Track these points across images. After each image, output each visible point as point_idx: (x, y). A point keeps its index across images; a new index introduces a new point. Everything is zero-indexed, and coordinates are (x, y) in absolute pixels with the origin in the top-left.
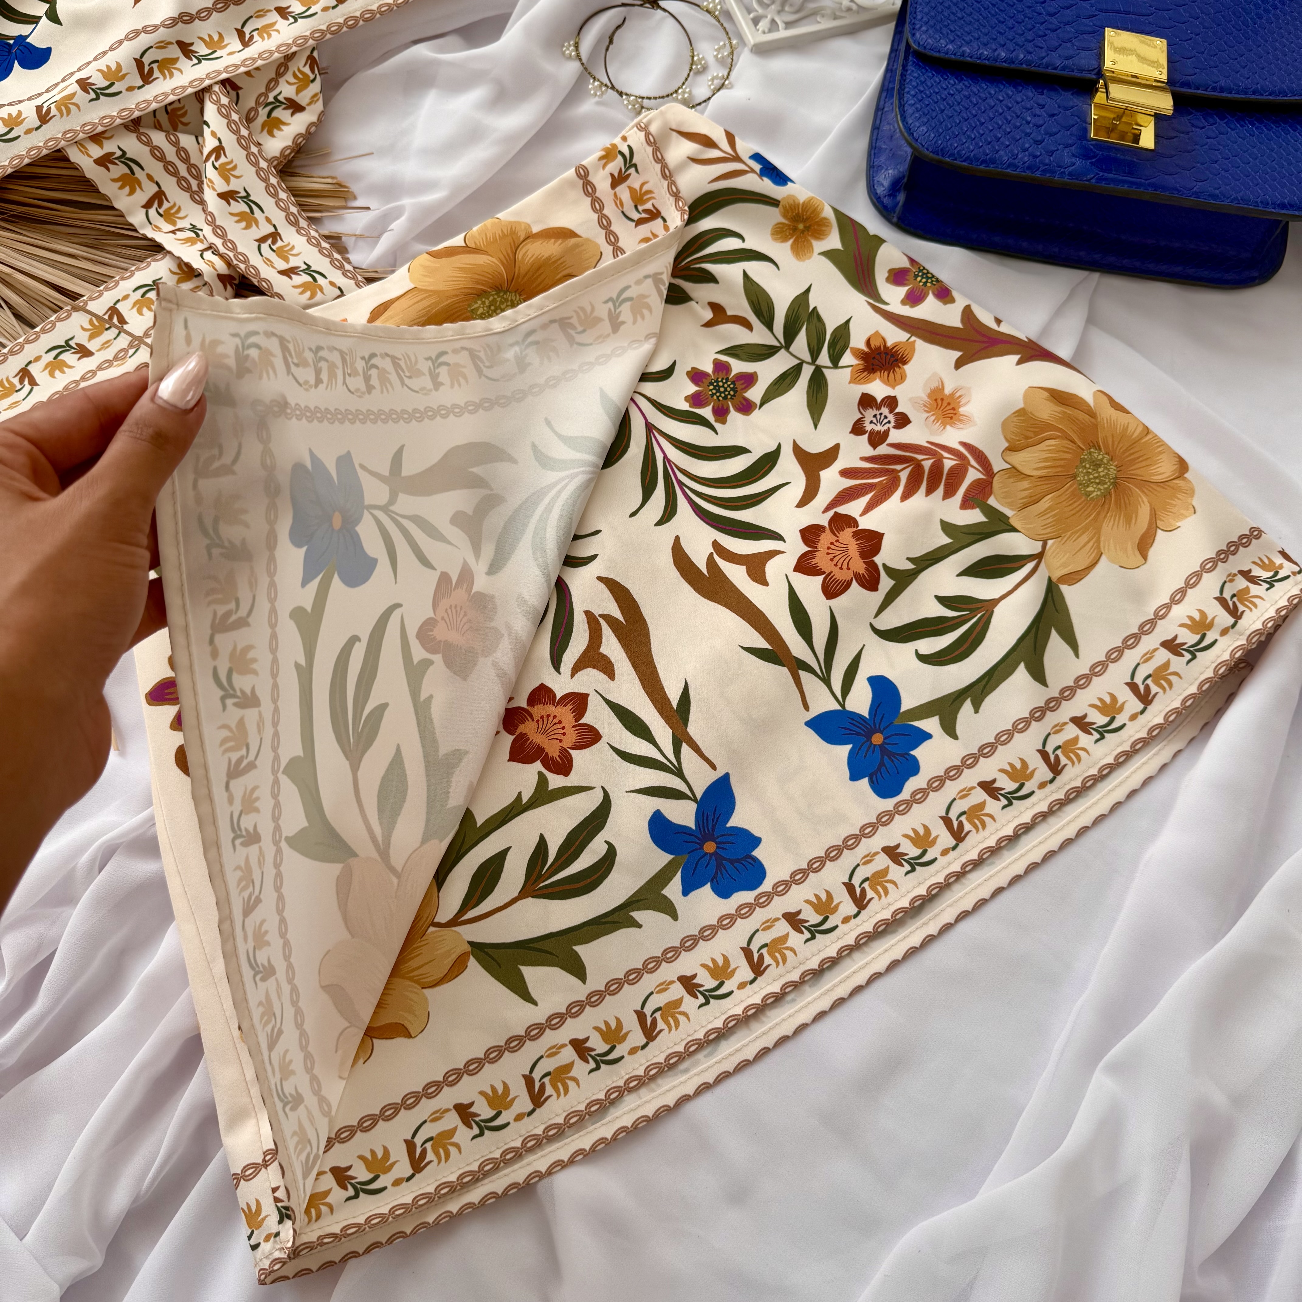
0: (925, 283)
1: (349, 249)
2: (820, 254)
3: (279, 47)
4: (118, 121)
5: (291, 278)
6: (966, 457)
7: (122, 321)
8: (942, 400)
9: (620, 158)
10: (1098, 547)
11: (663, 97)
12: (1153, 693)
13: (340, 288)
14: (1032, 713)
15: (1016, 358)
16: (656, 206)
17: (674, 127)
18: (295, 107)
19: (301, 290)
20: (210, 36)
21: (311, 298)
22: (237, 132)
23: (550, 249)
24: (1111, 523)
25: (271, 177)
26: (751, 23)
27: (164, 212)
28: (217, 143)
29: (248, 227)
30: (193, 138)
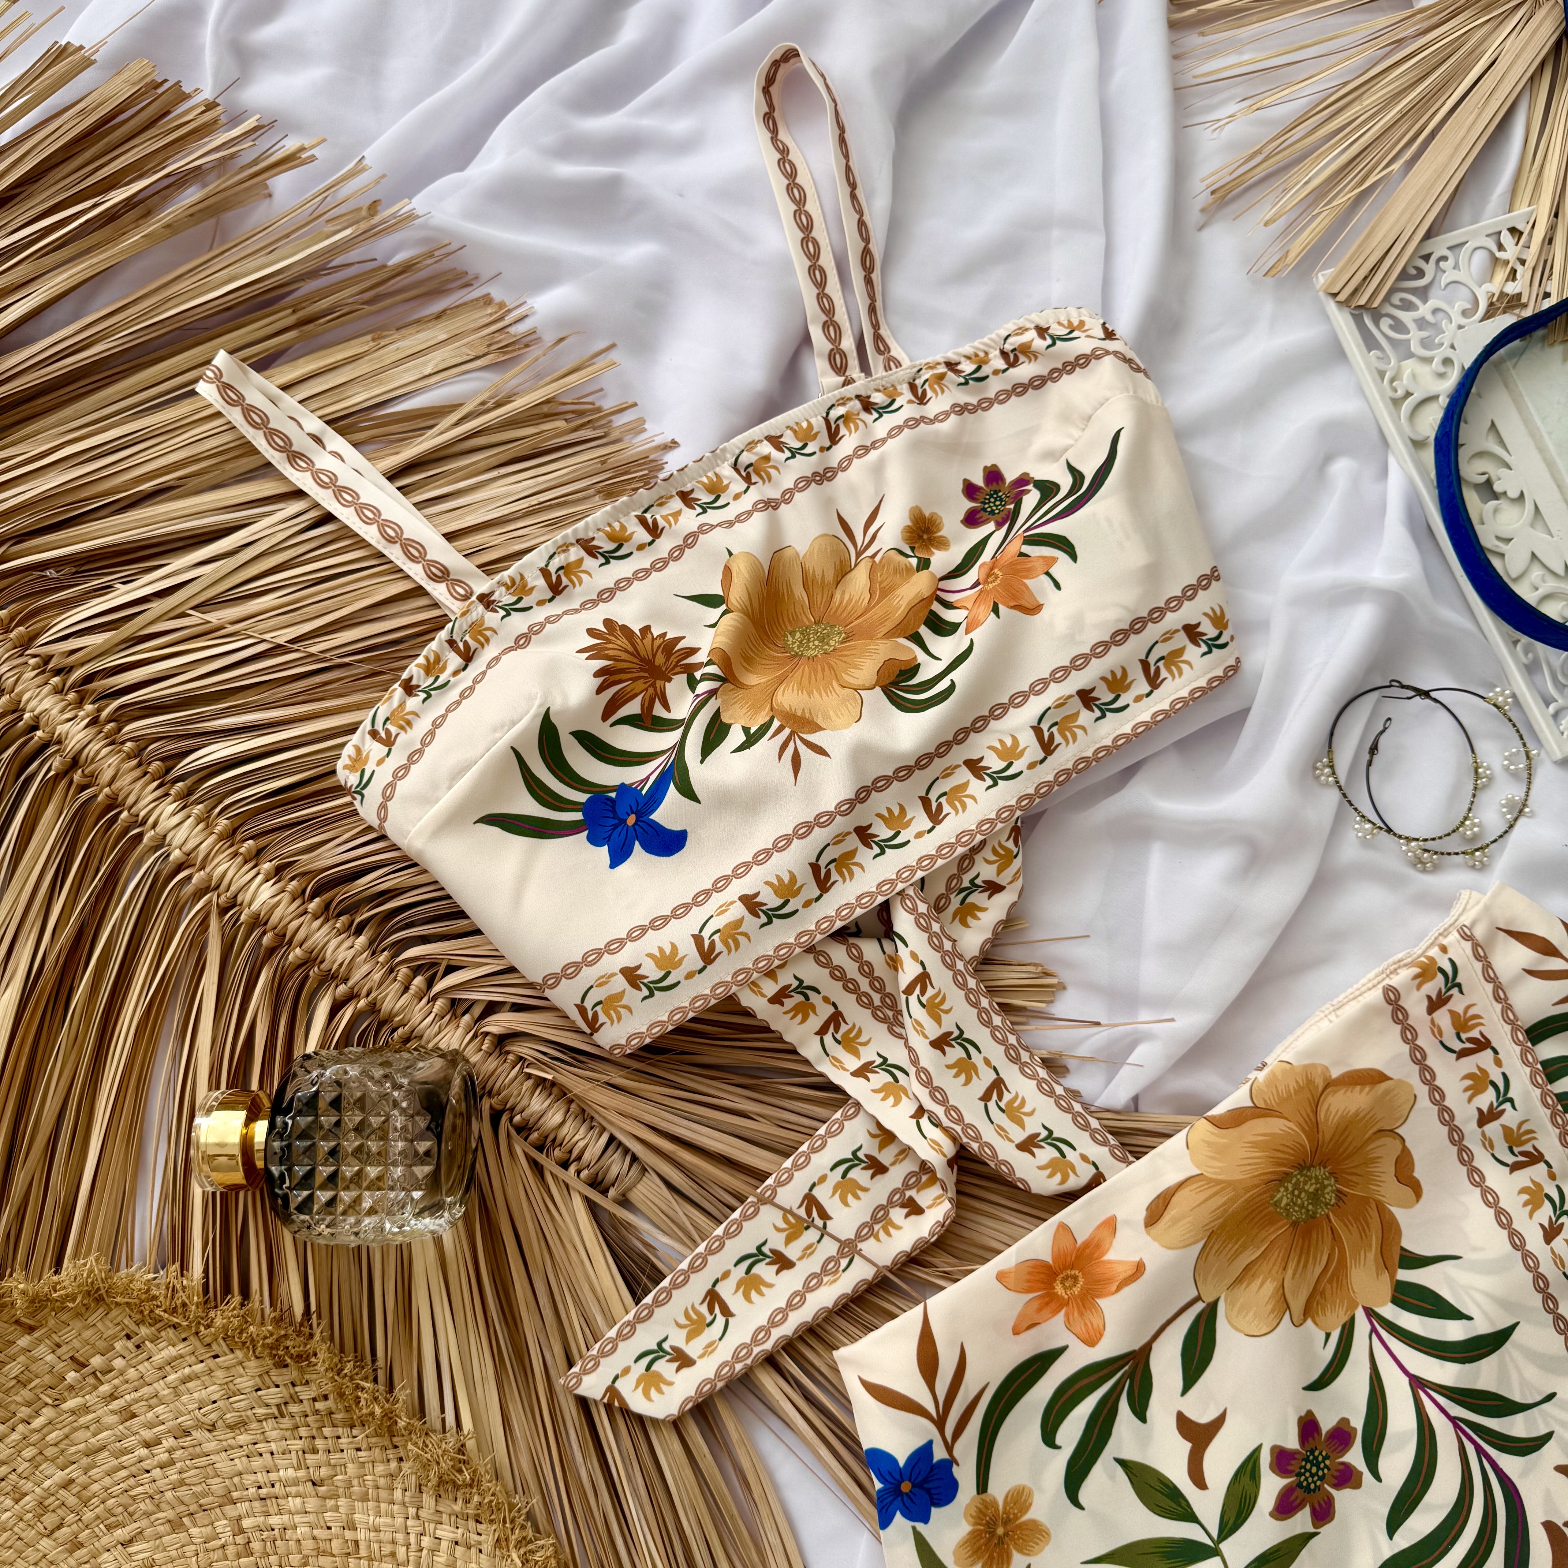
3: (980, 824)
4: (798, 950)
5: (1032, 1153)
7: (824, 1215)
9: (1440, 976)
13: (1095, 1165)
16: (1485, 1034)
17: (1501, 925)
18: (994, 888)
19: (1048, 1172)
20: (890, 811)
21: (1062, 1182)
22: (939, 948)
23: (1357, 1100)
25: (981, 997)
26: (1550, 720)
27: (843, 1037)
28: (920, 970)
29: (968, 1082)
30: (876, 943)
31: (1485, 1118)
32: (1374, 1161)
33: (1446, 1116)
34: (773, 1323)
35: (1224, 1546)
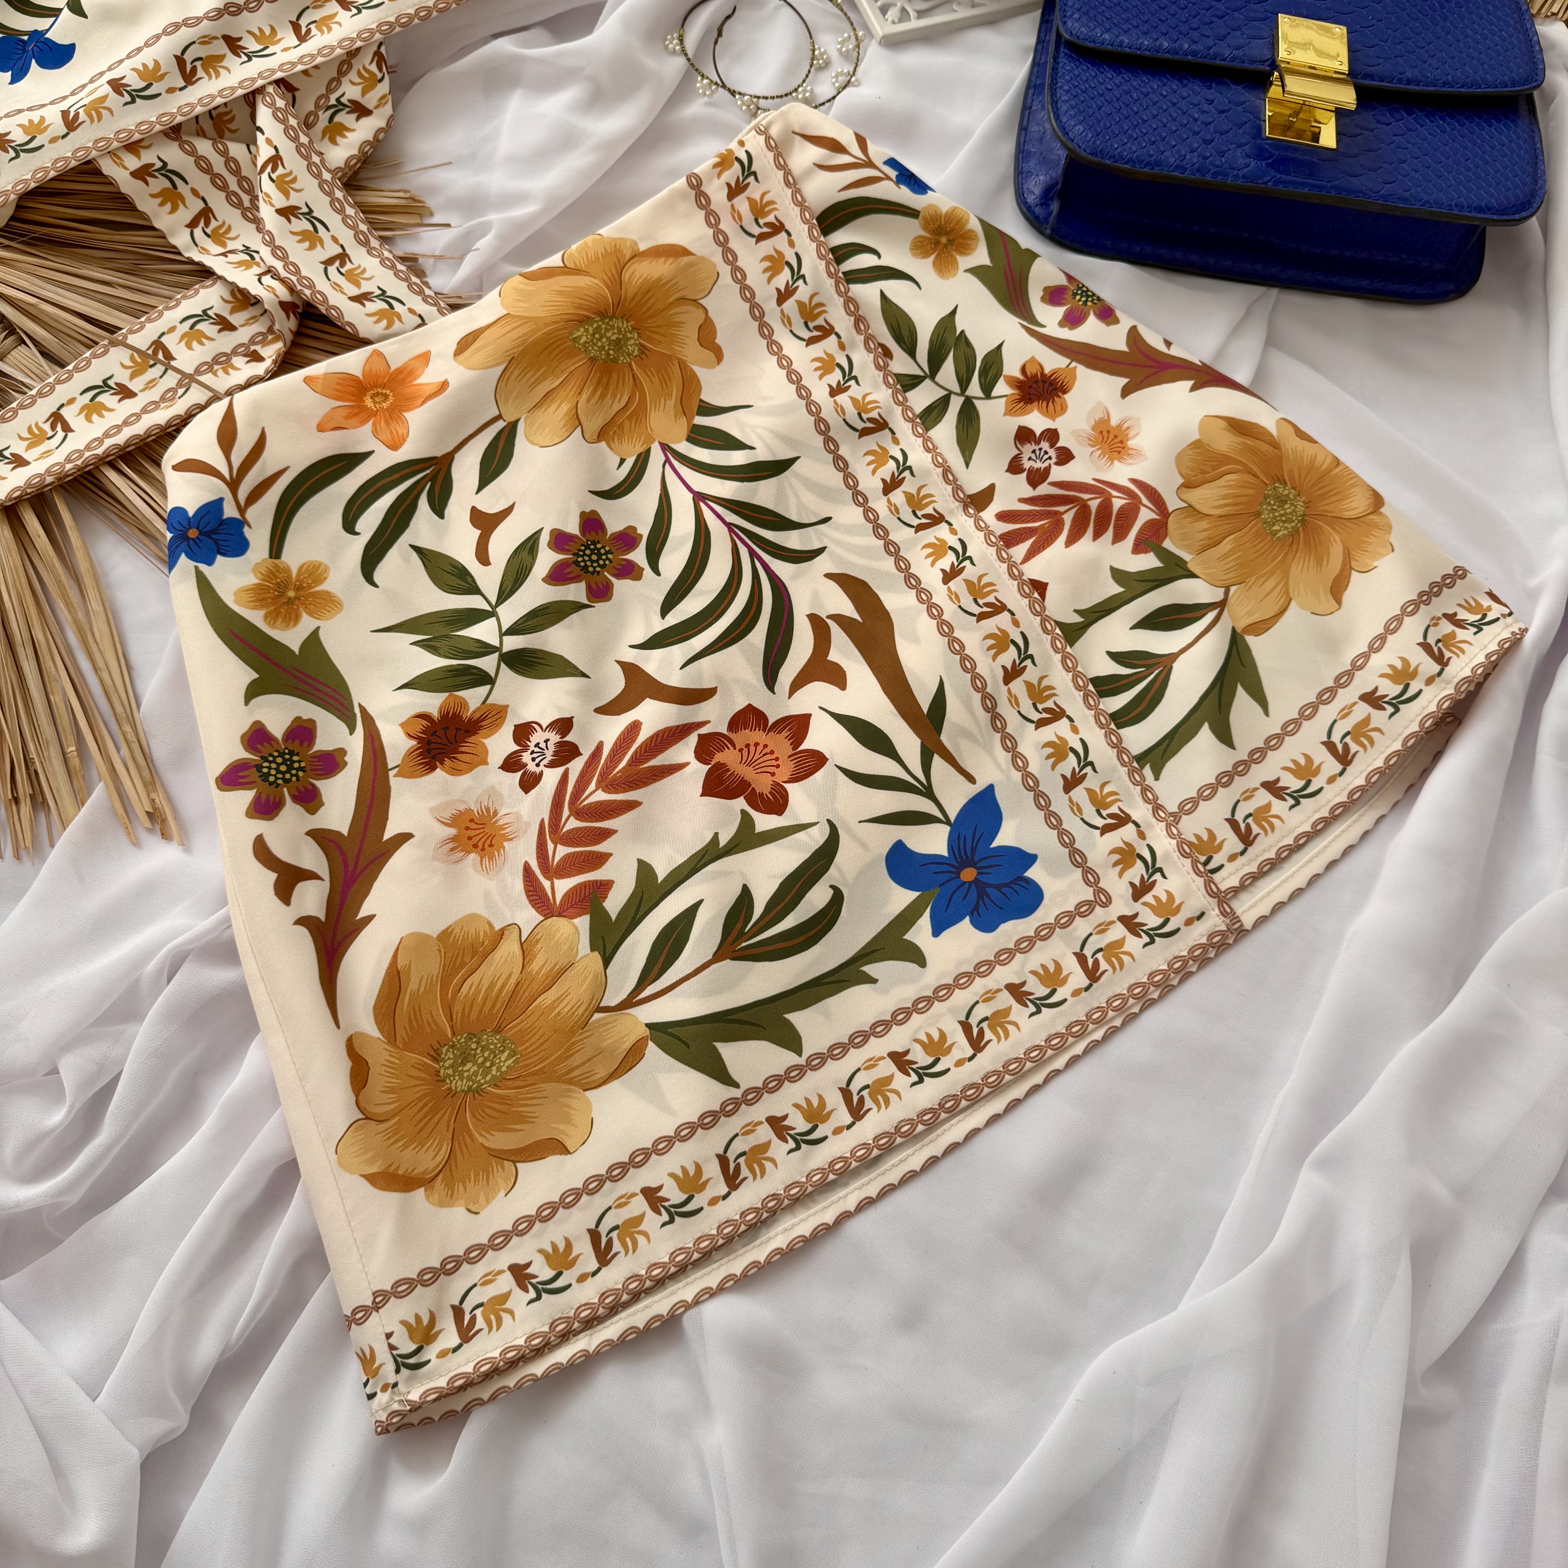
0: (1085, 303)
1: (427, 273)
2: (966, 271)
3: (341, 42)
4: (158, 128)
5: (364, 305)
6: (1137, 495)
7: (169, 356)
8: (1108, 432)
9: (737, 165)
10: (1287, 592)
11: (781, 97)
12: (1352, 751)
13: (420, 316)
14: (1218, 778)
15: (1189, 384)
16: (780, 218)
17: (797, 130)
18: (361, 111)
19: (375, 318)
20: (260, 30)
21: (387, 327)
22: (295, 139)
23: (661, 269)
24: (1301, 565)
25: (336, 190)
26: (878, 12)
27: (212, 231)
28: (273, 152)
29: (312, 247)
30: (244, 147)
31: (783, 296)
32: (678, 324)
33: (747, 294)
34: (107, 435)
35: (499, 610)
